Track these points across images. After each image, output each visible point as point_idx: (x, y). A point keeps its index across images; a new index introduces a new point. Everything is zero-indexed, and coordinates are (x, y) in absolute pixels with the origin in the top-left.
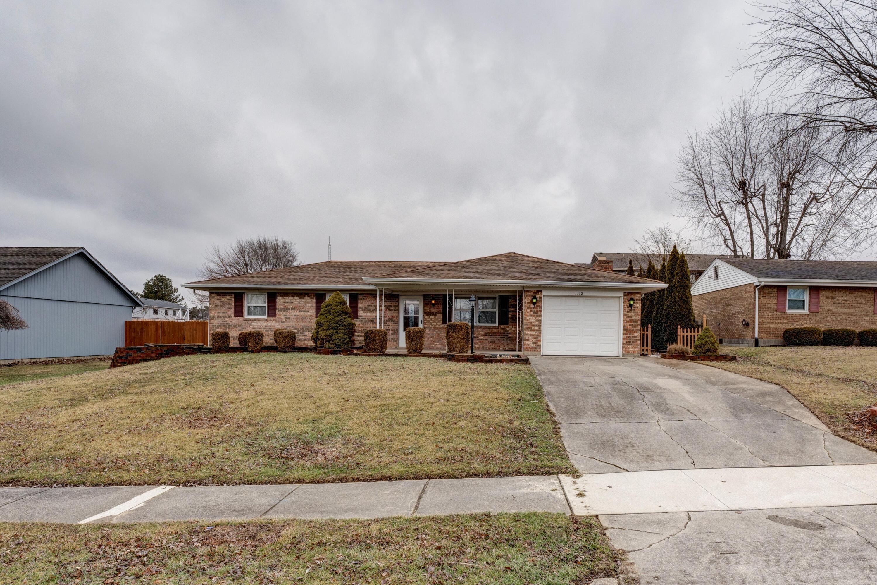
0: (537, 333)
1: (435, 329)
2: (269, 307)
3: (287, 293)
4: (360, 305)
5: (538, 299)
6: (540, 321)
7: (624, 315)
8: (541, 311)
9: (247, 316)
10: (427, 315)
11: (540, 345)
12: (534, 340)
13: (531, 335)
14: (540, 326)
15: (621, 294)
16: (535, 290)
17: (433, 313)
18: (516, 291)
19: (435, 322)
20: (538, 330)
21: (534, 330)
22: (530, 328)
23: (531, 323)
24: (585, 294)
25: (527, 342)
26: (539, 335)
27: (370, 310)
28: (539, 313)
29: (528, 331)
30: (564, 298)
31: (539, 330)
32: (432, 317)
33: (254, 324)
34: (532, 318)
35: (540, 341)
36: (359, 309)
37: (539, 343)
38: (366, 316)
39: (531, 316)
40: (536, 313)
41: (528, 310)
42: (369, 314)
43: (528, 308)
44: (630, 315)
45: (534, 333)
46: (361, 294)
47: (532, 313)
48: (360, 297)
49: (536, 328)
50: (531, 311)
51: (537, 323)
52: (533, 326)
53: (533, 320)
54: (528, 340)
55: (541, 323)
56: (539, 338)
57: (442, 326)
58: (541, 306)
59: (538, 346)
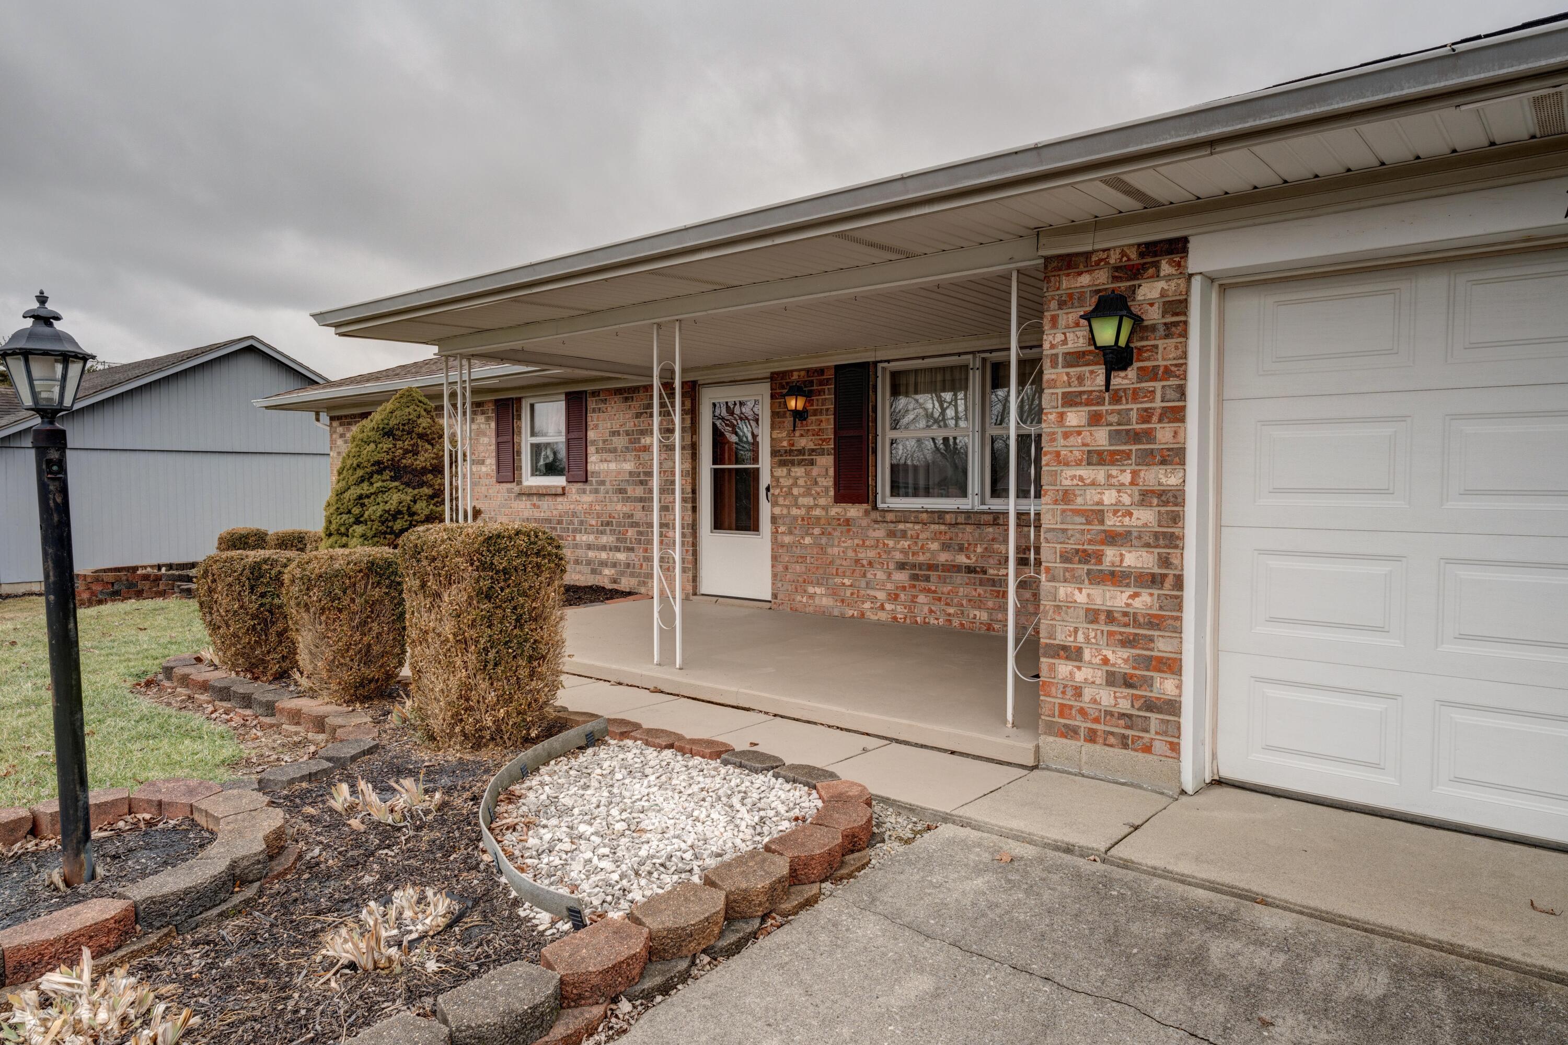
0: (1145, 601)
1: (809, 522)
4: (591, 435)
5: (1153, 315)
6: (1169, 500)
8: (1177, 415)
10: (782, 464)
11: (1172, 707)
12: (1119, 658)
13: (1092, 615)
14: (1169, 539)
16: (1125, 243)
17: (801, 452)
19: (807, 493)
20: (1155, 580)
21: (1116, 578)
22: (1084, 556)
23: (1098, 515)
25: (1064, 668)
26: (1165, 622)
27: (614, 450)
28: (1164, 434)
29: (1074, 579)
31: (1165, 581)
32: (799, 471)
34: (1099, 473)
35: (1170, 666)
36: (591, 449)
37: (1165, 686)
38: (608, 472)
39: (1096, 458)
40: (1136, 437)
41: (1075, 417)
42: (613, 466)
43: (1070, 400)
45: (1118, 599)
46: (595, 393)
47: (1101, 438)
48: (592, 404)
50: (1095, 420)
51: (1145, 517)
52: (1112, 538)
53: (1113, 491)
54: (1073, 654)
55: (1176, 518)
56: (1163, 646)
57: (836, 510)
58: (1178, 371)
59: (1150, 706)
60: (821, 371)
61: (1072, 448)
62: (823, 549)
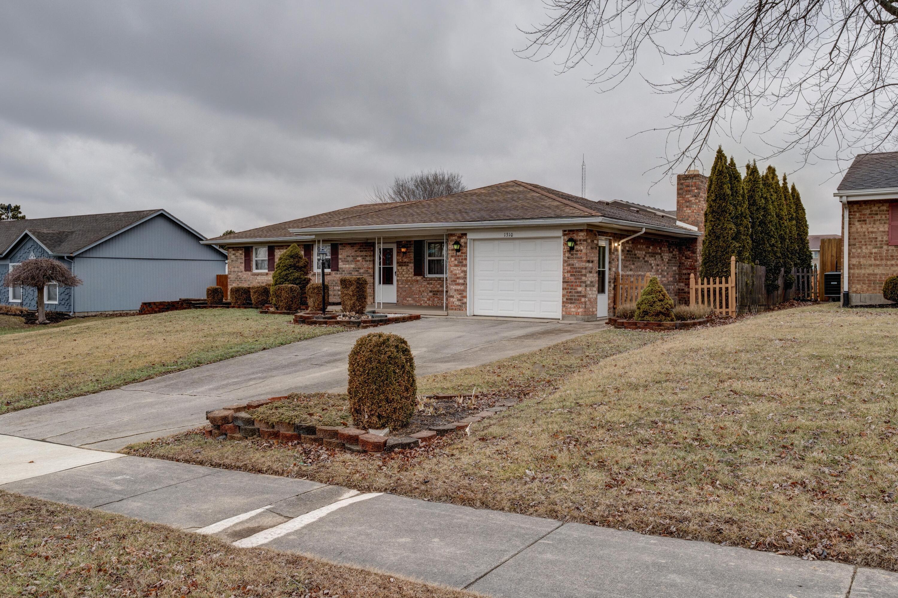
0: (462, 288)
1: (407, 281)
2: (269, 260)
3: (282, 246)
4: (340, 256)
5: (463, 244)
6: (465, 272)
7: (564, 261)
8: (466, 259)
9: (255, 271)
10: (400, 266)
11: (466, 303)
12: (459, 296)
13: (455, 290)
14: (465, 278)
15: (560, 233)
16: (459, 233)
17: (405, 262)
18: (443, 235)
19: (407, 273)
20: (463, 284)
21: (458, 284)
22: (454, 281)
23: (456, 274)
24: (516, 235)
25: (451, 299)
26: (465, 290)
27: (348, 261)
28: (464, 262)
29: (453, 285)
30: (496, 242)
31: (465, 284)
32: (404, 268)
33: (259, 278)
34: (456, 268)
35: (465, 297)
36: (340, 261)
37: (465, 300)
38: (345, 268)
39: (456, 266)
40: (461, 262)
41: (453, 259)
42: (347, 266)
43: (452, 256)
44: (571, 262)
45: (459, 287)
46: (341, 244)
47: (456, 262)
48: (340, 247)
49: (461, 281)
50: (455, 260)
51: (462, 275)
52: (458, 278)
53: (457, 271)
54: (452, 297)
55: (466, 275)
56: (464, 294)
57: (414, 278)
58: (466, 253)
59: (463, 304)
60: (410, 241)
61: (452, 264)
62: (411, 288)
